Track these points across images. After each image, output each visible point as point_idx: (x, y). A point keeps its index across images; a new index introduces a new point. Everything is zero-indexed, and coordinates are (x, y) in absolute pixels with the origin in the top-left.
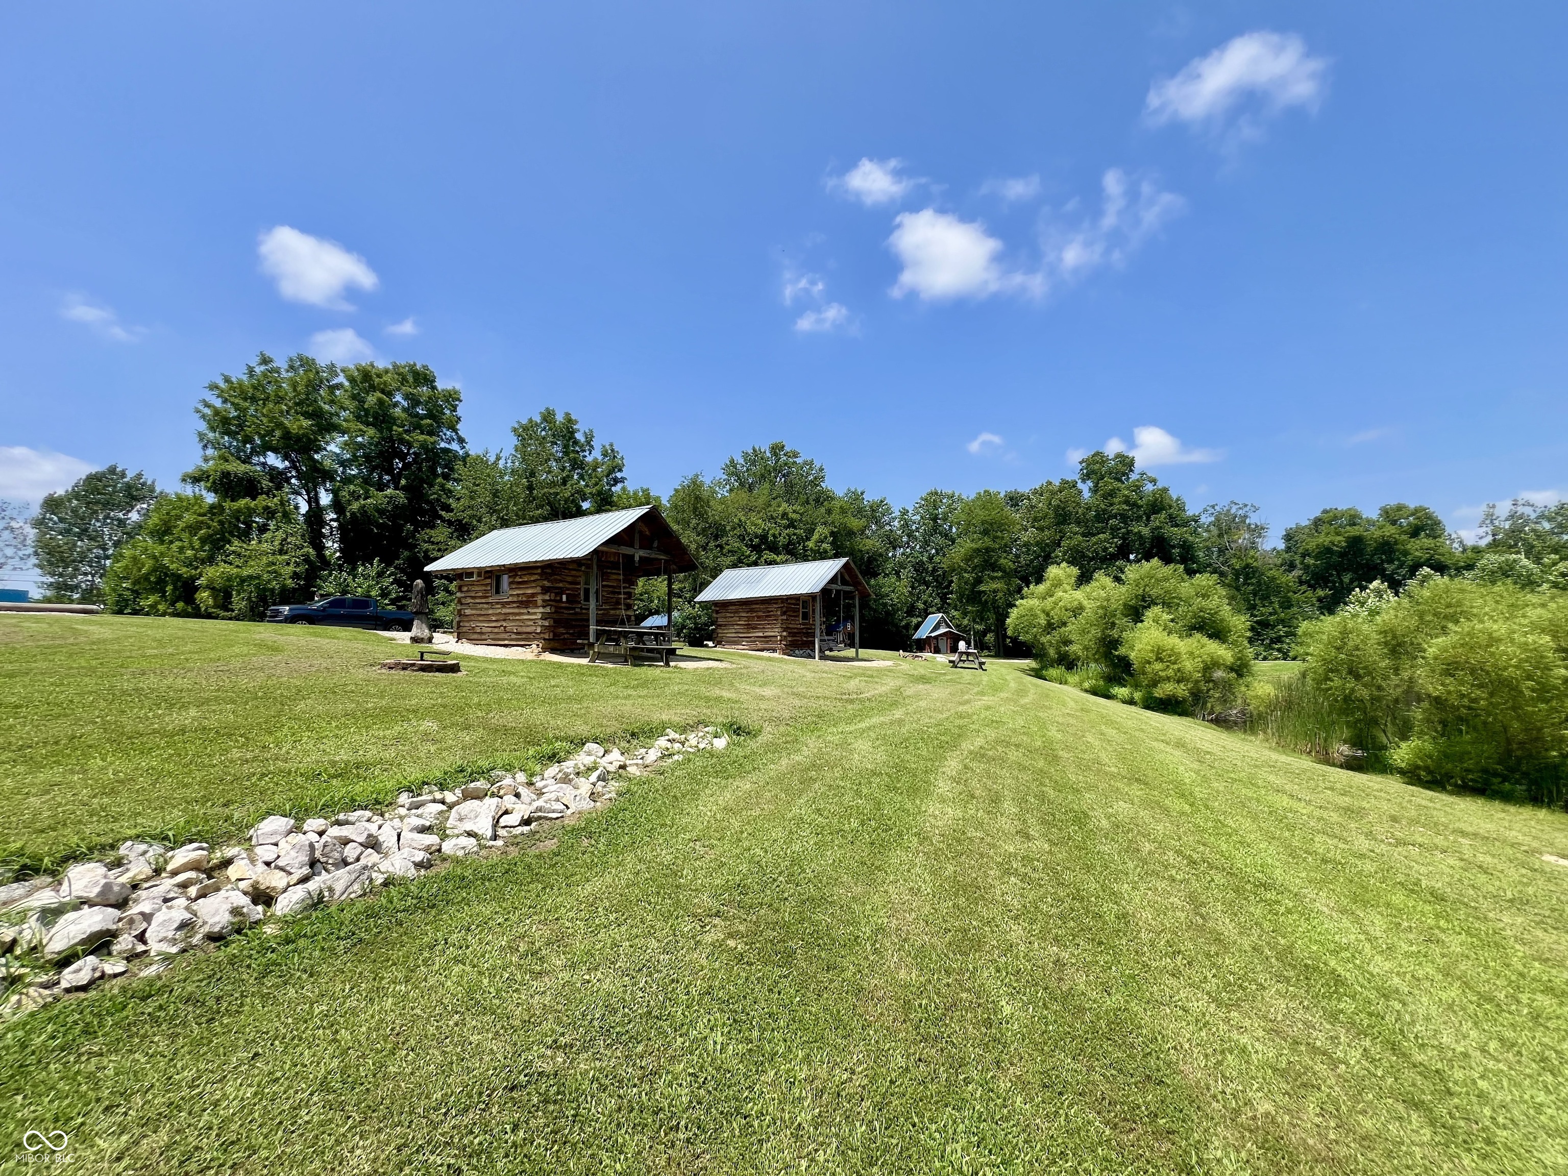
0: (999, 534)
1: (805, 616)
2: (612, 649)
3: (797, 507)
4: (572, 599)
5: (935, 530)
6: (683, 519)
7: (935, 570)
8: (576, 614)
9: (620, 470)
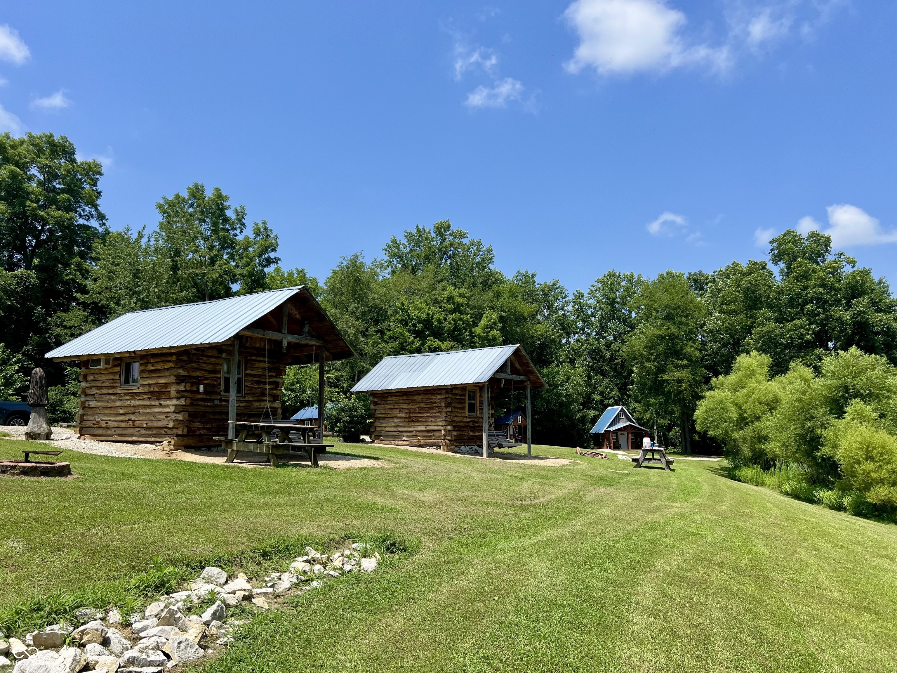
0: (684, 320)
1: (472, 408)
2: (252, 447)
3: (463, 290)
4: (211, 390)
5: (612, 315)
6: (341, 302)
7: (612, 358)
8: (215, 406)
9: (274, 250)
